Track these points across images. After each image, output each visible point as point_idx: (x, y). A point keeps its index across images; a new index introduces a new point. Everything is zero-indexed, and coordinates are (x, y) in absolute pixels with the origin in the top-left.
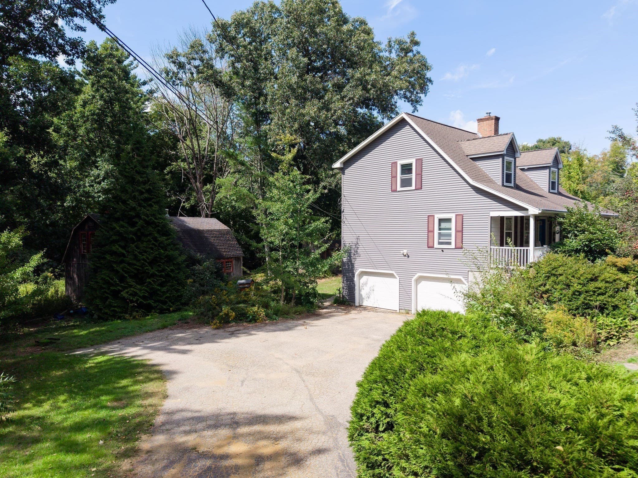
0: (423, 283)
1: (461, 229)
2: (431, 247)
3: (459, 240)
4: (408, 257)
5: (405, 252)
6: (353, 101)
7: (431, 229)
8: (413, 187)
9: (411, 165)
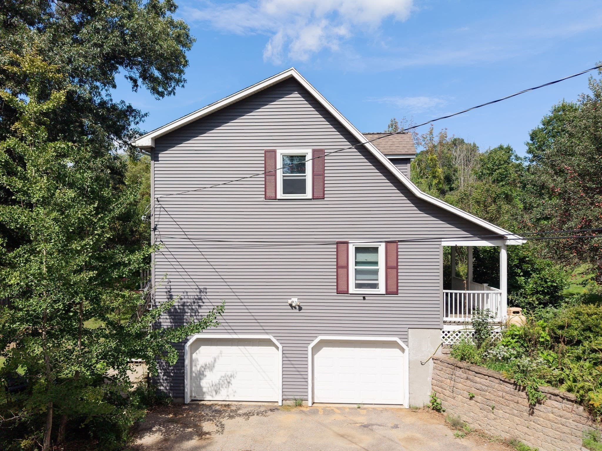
0: (325, 351)
1: (395, 265)
2: (342, 291)
3: (392, 282)
4: (300, 309)
5: (295, 301)
6: (101, 51)
7: (342, 263)
8: (309, 194)
9: (303, 157)
